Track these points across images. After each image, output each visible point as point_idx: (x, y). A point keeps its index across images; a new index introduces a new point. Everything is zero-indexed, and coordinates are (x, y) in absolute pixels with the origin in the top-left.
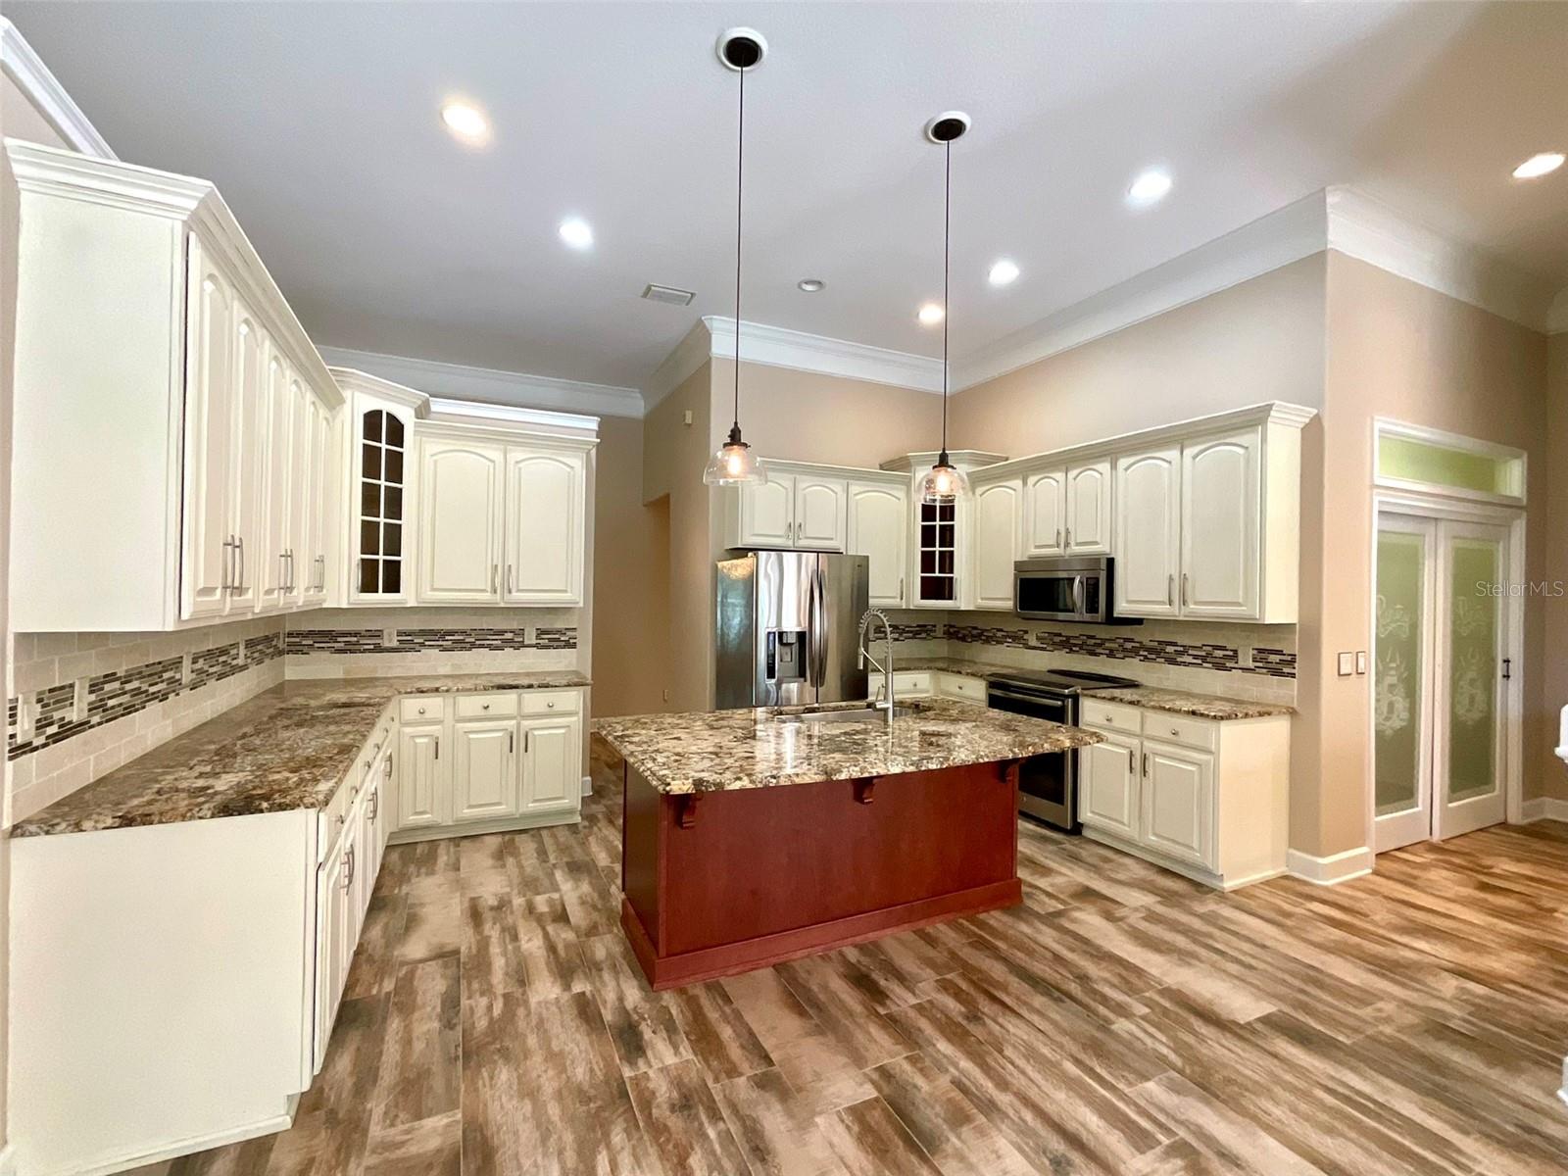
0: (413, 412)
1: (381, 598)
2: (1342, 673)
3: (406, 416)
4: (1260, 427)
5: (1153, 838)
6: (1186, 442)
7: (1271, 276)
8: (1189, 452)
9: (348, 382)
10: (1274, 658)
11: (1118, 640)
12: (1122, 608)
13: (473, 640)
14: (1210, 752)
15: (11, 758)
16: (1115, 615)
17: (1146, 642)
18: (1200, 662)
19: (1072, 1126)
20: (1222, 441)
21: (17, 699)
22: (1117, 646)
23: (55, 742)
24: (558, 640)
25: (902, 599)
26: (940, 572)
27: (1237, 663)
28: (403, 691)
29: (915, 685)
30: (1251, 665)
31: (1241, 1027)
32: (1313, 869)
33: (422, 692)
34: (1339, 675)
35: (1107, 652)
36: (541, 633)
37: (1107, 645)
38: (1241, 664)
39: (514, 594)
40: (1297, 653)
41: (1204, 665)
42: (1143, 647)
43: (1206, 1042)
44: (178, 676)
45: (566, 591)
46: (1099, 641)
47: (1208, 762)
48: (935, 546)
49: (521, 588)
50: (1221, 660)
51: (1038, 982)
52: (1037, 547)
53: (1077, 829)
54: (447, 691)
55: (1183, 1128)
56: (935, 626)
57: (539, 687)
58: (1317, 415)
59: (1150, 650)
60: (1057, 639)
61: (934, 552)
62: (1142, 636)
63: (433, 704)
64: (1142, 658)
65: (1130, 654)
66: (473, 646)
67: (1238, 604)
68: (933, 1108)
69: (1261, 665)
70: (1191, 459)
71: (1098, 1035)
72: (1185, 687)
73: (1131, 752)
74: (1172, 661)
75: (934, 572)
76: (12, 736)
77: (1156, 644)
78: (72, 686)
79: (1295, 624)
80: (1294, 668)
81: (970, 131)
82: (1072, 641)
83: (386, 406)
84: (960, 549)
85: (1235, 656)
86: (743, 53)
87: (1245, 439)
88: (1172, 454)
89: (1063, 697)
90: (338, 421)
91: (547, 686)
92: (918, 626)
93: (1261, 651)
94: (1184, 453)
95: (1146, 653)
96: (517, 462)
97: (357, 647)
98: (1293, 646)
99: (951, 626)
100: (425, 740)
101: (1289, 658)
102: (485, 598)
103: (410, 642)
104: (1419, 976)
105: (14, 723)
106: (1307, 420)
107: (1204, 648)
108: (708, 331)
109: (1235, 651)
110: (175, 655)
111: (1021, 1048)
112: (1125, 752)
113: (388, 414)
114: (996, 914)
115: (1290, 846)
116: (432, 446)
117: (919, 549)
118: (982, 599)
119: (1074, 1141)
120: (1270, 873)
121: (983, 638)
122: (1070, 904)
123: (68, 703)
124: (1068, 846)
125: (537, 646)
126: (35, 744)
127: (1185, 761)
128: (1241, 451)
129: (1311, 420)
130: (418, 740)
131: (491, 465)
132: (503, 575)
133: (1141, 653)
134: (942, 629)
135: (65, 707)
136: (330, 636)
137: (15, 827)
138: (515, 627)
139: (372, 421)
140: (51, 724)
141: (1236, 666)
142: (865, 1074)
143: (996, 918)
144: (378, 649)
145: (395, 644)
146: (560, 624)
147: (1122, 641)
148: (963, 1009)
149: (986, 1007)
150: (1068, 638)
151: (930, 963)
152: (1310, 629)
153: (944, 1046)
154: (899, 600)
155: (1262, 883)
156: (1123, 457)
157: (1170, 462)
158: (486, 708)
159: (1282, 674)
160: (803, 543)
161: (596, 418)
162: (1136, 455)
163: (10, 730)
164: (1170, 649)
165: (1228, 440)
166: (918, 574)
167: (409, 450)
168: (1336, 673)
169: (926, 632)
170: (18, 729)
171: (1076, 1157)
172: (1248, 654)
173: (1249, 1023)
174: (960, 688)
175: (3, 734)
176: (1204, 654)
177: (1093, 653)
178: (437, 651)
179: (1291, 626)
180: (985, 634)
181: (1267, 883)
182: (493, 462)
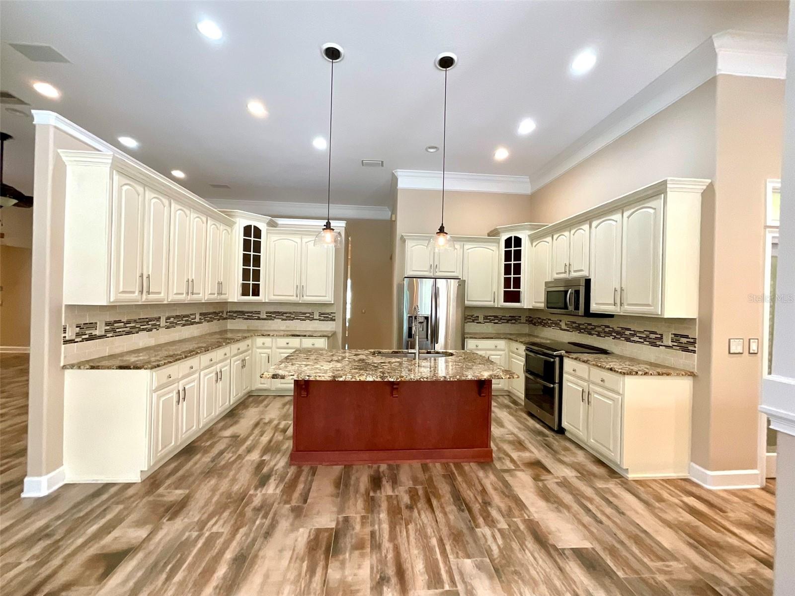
0: (266, 225)
1: (251, 298)
2: (731, 352)
3: (262, 226)
4: (663, 195)
5: (592, 441)
6: (625, 209)
7: (684, 99)
8: (626, 214)
9: (237, 215)
10: (684, 340)
11: (602, 327)
12: (594, 308)
13: (294, 316)
14: (618, 393)
15: (64, 344)
16: (591, 312)
17: (616, 329)
18: (642, 341)
19: (407, 566)
20: (644, 206)
21: (66, 326)
22: (601, 330)
23: (86, 341)
24: (328, 317)
25: (494, 302)
26: (513, 288)
27: (662, 342)
28: (256, 335)
29: (496, 347)
30: (670, 344)
31: (556, 549)
32: (705, 478)
33: (264, 336)
34: (729, 353)
35: (597, 333)
36: (321, 314)
37: (597, 329)
38: (665, 343)
39: (305, 297)
40: (697, 337)
41: (645, 343)
42: (614, 331)
43: (524, 550)
44: (158, 323)
45: (325, 296)
46: (593, 327)
47: (618, 399)
48: (511, 275)
49: (308, 295)
50: (654, 341)
51: (459, 500)
52: (557, 274)
53: (561, 431)
54: (273, 336)
55: (463, 586)
56: (520, 317)
57: (309, 336)
58: (711, 183)
59: (618, 333)
60: (574, 325)
61: (511, 277)
62: (614, 324)
63: (267, 340)
64: (613, 337)
65: (607, 335)
66: (294, 319)
67: (648, 305)
68: (352, 539)
69: (676, 344)
70: (627, 219)
71: (465, 531)
72: (634, 355)
73: (583, 390)
74: (628, 340)
75: (511, 288)
76: (65, 337)
77: (620, 329)
78: (96, 323)
79: (695, 319)
80: (695, 347)
81: (458, 60)
82: (581, 327)
83: (253, 223)
84: (524, 276)
85: (661, 339)
86: (333, 54)
87: (653, 204)
88: (617, 216)
89: (554, 357)
90: (234, 231)
91: (312, 336)
92: (510, 316)
93: (676, 335)
94: (624, 214)
95: (615, 334)
96: (306, 243)
97: (251, 318)
98: (696, 333)
99: (530, 317)
100: (265, 355)
101: (692, 340)
102: (294, 299)
103: (271, 316)
104: (725, 555)
105: (65, 333)
106: (705, 187)
107: (645, 332)
108: (396, 177)
109: (662, 335)
110: (156, 316)
111: (418, 525)
112: (581, 389)
113: (255, 227)
114: (473, 465)
115: (692, 461)
116: (274, 238)
117: (503, 276)
118: (535, 302)
119: (401, 573)
120: (672, 475)
121: (543, 324)
122: (520, 467)
123: (94, 329)
124: (550, 439)
125: (320, 320)
126: (76, 340)
127: (610, 399)
128: (652, 211)
129: (708, 186)
130: (262, 355)
131: (296, 244)
132: (300, 290)
133: (613, 334)
134: (525, 319)
135: (93, 330)
136: (243, 313)
137: (64, 366)
138: (310, 311)
139: (247, 230)
140: (86, 335)
141: (662, 344)
142: (338, 518)
143: (470, 467)
144: (259, 319)
145: (265, 317)
146: (328, 311)
147: (604, 327)
148: (409, 503)
149: (422, 504)
150: (580, 324)
151: (415, 480)
152: (705, 322)
153: (383, 516)
154: (493, 303)
155: (663, 480)
156: (595, 220)
157: (617, 221)
158: (287, 343)
159: (688, 351)
160: (438, 274)
161: (344, 221)
162: (600, 218)
163: (63, 335)
164: (627, 333)
165: (646, 205)
166: (502, 290)
167: (263, 240)
168: (727, 352)
169: (515, 320)
170: (66, 335)
171: (394, 580)
172: (669, 336)
173: (563, 550)
174: (517, 349)
175: (61, 337)
176: (645, 336)
177: (590, 334)
178: (280, 320)
179: (692, 320)
180: (544, 322)
181: (668, 481)
182: (297, 243)
